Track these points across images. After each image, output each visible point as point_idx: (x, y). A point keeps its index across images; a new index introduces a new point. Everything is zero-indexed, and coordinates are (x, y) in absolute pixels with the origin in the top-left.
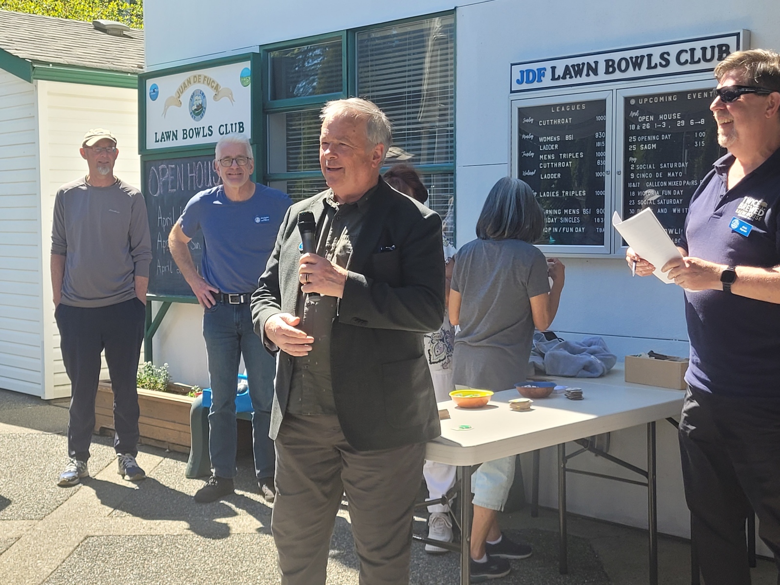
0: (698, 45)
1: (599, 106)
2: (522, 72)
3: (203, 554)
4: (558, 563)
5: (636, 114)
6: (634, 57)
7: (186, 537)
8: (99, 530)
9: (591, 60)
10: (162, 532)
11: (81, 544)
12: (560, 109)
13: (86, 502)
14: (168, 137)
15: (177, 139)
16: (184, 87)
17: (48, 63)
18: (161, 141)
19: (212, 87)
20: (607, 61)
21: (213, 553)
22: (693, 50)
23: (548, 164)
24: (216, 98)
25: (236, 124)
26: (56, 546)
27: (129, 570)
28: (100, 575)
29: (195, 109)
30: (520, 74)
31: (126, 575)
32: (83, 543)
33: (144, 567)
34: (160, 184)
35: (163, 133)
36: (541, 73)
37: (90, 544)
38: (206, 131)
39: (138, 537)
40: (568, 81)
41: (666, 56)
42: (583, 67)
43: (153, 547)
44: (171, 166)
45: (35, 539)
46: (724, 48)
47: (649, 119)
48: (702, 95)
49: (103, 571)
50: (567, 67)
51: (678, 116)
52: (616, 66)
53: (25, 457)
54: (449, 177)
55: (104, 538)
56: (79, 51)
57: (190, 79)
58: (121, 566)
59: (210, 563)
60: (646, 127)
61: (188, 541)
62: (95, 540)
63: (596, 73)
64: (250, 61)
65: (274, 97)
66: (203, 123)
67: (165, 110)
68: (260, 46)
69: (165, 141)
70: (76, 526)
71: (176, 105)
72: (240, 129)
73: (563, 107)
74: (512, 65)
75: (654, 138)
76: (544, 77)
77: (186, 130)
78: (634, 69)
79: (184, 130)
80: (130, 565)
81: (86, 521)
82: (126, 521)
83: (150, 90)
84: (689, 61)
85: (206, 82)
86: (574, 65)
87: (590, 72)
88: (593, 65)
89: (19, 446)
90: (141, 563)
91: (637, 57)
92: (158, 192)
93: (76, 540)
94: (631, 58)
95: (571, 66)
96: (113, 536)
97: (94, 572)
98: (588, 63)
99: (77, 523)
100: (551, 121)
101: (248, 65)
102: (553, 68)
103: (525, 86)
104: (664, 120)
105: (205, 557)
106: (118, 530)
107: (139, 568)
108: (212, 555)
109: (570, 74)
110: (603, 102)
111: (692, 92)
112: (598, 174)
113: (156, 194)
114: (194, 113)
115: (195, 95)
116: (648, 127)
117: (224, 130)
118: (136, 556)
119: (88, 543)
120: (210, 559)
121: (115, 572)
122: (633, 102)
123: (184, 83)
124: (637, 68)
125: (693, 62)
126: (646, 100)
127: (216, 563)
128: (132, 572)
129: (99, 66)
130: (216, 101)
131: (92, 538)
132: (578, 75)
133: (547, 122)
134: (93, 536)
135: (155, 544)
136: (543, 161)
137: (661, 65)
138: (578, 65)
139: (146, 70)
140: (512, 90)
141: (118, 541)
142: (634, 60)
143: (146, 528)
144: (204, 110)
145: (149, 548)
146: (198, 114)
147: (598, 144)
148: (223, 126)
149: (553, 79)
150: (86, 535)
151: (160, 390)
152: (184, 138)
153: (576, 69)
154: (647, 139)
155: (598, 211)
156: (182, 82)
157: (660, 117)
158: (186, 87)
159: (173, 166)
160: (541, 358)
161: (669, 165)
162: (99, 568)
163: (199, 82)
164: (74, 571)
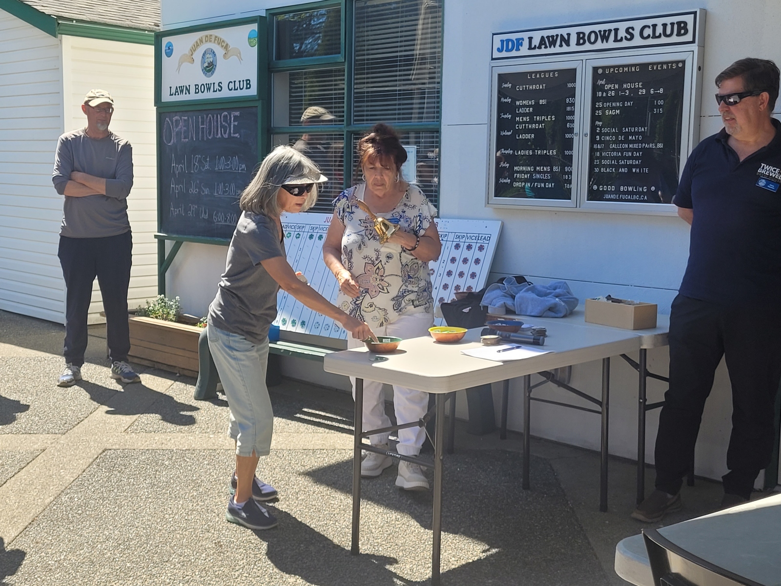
0: (659, 22)
1: (570, 75)
2: (502, 41)
3: (208, 467)
4: (522, 480)
5: (603, 82)
6: (602, 30)
7: (193, 452)
8: (116, 444)
9: (564, 32)
10: (172, 446)
11: (99, 456)
12: (536, 76)
13: (105, 419)
14: (182, 91)
15: (189, 93)
16: (197, 45)
17: (71, 20)
18: (175, 94)
19: (222, 46)
20: (578, 34)
21: (217, 466)
22: (655, 26)
23: (524, 125)
24: (225, 57)
25: (243, 81)
26: (77, 457)
27: (142, 480)
28: (117, 484)
29: (207, 66)
30: (500, 43)
31: (140, 484)
32: (101, 456)
33: (155, 477)
34: (173, 134)
35: (177, 87)
36: (519, 42)
37: (108, 457)
38: (217, 87)
39: (150, 451)
40: (543, 51)
41: (631, 30)
42: (557, 38)
43: (164, 460)
44: (184, 118)
45: (59, 451)
46: (682, 25)
47: (614, 87)
48: (662, 67)
49: (120, 480)
50: (543, 37)
51: (640, 85)
52: (586, 38)
53: (49, 378)
54: (435, 135)
55: (120, 451)
56: (101, 9)
57: (202, 38)
58: (135, 476)
59: (214, 474)
60: (611, 94)
61: (195, 455)
62: (112, 453)
63: (568, 45)
64: (257, 24)
65: (279, 57)
66: (215, 78)
67: (179, 66)
68: (266, 10)
69: (178, 94)
70: (95, 440)
71: (189, 62)
72: (247, 86)
73: (538, 75)
74: (494, 34)
75: (618, 104)
76: (522, 46)
77: (198, 85)
78: (602, 42)
79: (196, 85)
80: (143, 475)
81: (104, 436)
82: (140, 436)
83: (166, 47)
84: (651, 36)
85: (216, 42)
86: (549, 36)
87: (563, 43)
88: (566, 37)
89: (44, 368)
90: (153, 474)
91: (605, 31)
92: (172, 141)
93: (95, 452)
94: (600, 31)
95: (546, 37)
96: (128, 449)
97: (111, 481)
98: (561, 35)
99: (97, 437)
100: (527, 86)
101: (255, 27)
102: (530, 39)
103: (504, 54)
104: (627, 89)
105: (210, 469)
106: (133, 444)
107: (151, 478)
108: (217, 468)
109: (545, 44)
110: (574, 71)
111: (653, 64)
112: (568, 136)
113: (170, 143)
114: (205, 69)
115: (206, 53)
116: (613, 94)
117: (233, 85)
118: (148, 468)
119: (106, 455)
120: (215, 471)
121: (130, 481)
122: (600, 71)
123: (197, 42)
124: (605, 40)
125: (655, 37)
126: (612, 70)
127: (220, 475)
128: (145, 481)
129: (119, 23)
130: (226, 59)
131: (110, 451)
132: (552, 46)
133: (523, 87)
134: (110, 450)
135: (166, 457)
136: (519, 123)
137: (626, 38)
138: (552, 37)
139: (162, 29)
140: (493, 57)
141: (133, 454)
142: (602, 33)
143: (158, 443)
144: (214, 67)
145: (161, 461)
146: (209, 71)
147: (568, 109)
148: (232, 82)
149: (530, 48)
150: (104, 449)
151: (171, 320)
152: (196, 93)
153: (551, 40)
154: (612, 105)
155: (566, 169)
156: (195, 41)
157: (624, 86)
158: (199, 45)
159: (186, 118)
160: (512, 299)
161: (631, 129)
162: (116, 477)
163: (210, 41)
164: (94, 480)
